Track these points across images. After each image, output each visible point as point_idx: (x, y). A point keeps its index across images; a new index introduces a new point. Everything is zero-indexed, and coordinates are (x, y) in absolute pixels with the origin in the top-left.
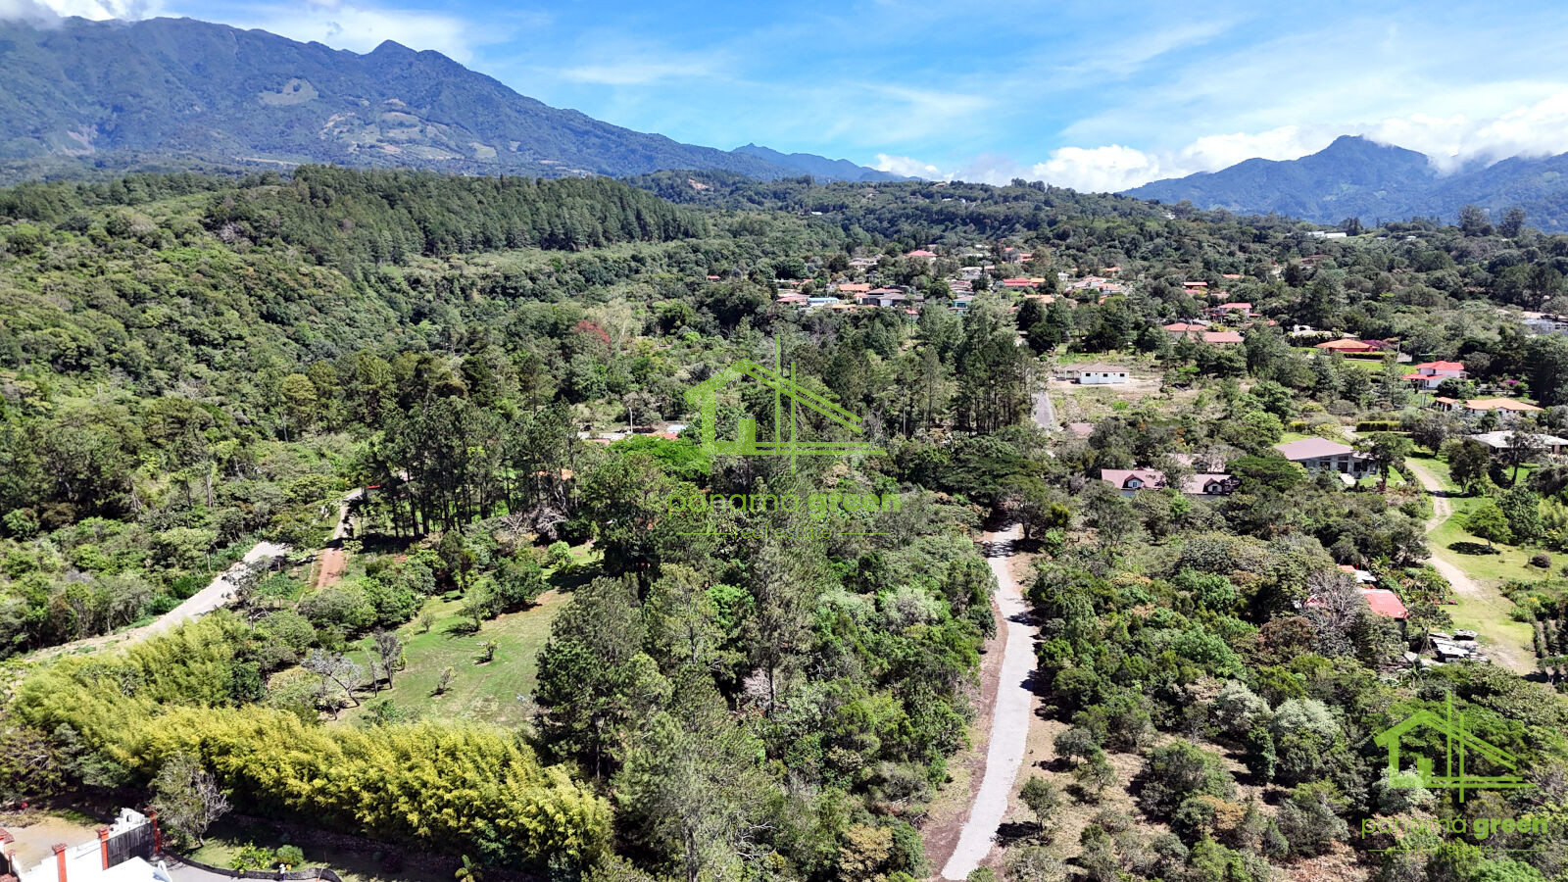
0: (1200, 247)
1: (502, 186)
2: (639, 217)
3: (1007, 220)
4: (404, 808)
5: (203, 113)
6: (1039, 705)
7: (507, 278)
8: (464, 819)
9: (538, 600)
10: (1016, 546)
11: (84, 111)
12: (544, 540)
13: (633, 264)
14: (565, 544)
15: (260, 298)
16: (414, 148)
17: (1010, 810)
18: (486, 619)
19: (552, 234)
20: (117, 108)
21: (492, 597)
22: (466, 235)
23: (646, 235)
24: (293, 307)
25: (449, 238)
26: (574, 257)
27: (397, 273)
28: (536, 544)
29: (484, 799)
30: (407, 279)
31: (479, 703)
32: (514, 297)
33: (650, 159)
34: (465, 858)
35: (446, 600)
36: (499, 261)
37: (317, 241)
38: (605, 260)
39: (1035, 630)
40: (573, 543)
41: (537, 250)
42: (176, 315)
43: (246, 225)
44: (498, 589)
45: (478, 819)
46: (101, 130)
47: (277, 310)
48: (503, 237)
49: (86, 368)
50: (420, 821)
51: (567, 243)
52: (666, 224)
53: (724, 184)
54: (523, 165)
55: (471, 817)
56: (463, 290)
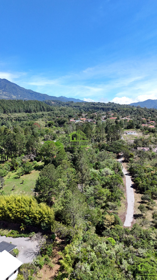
0: (143, 112)
1: (18, 101)
2: (43, 107)
3: (108, 109)
4: (8, 213)
6: (135, 191)
7: (19, 118)
8: (22, 215)
9: (31, 172)
10: (123, 162)
12: (32, 161)
13: (42, 115)
14: (36, 161)
16: (1, 96)
17: (134, 212)
18: (21, 175)
19: (27, 110)
21: (22, 171)
22: (11, 110)
23: (44, 110)
25: (8, 111)
26: (31, 114)
28: (30, 161)
29: (26, 211)
31: (21, 192)
32: (20, 121)
33: (44, 98)
34: (22, 224)
35: (12, 172)
36: (17, 115)
39: (131, 177)
40: (38, 161)
41: (24, 113)
44: (24, 170)
45: (25, 215)
48: (18, 111)
50: (12, 216)
51: (30, 112)
52: (48, 109)
53: (57, 102)
55: (23, 215)
56: (11, 120)
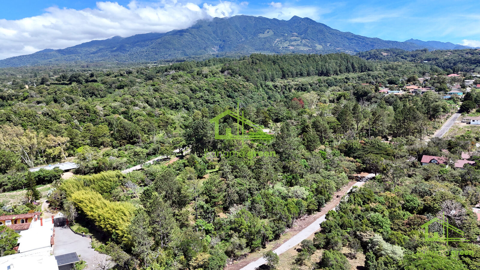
2: (352, 65)
5: (244, 41)
7: (303, 85)
9: (205, 177)
10: (372, 179)
11: (216, 42)
13: (346, 80)
15: (227, 91)
16: (298, 47)
19: (322, 71)
20: (224, 41)
22: (295, 72)
23: (354, 70)
24: (236, 94)
25: (290, 74)
26: (327, 78)
27: (270, 84)
30: (273, 86)
32: (304, 91)
36: (303, 80)
37: (248, 75)
38: (336, 79)
41: (316, 76)
42: (203, 95)
43: (230, 71)
46: (220, 47)
47: (231, 94)
48: (306, 73)
49: (178, 108)
51: (327, 74)
52: (362, 67)
54: (330, 50)
56: (289, 89)
